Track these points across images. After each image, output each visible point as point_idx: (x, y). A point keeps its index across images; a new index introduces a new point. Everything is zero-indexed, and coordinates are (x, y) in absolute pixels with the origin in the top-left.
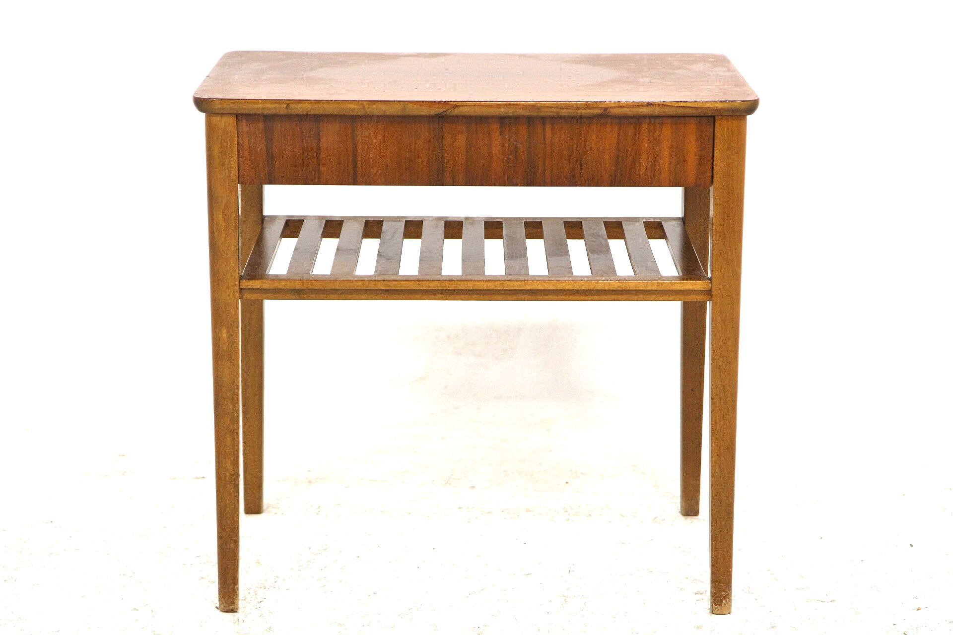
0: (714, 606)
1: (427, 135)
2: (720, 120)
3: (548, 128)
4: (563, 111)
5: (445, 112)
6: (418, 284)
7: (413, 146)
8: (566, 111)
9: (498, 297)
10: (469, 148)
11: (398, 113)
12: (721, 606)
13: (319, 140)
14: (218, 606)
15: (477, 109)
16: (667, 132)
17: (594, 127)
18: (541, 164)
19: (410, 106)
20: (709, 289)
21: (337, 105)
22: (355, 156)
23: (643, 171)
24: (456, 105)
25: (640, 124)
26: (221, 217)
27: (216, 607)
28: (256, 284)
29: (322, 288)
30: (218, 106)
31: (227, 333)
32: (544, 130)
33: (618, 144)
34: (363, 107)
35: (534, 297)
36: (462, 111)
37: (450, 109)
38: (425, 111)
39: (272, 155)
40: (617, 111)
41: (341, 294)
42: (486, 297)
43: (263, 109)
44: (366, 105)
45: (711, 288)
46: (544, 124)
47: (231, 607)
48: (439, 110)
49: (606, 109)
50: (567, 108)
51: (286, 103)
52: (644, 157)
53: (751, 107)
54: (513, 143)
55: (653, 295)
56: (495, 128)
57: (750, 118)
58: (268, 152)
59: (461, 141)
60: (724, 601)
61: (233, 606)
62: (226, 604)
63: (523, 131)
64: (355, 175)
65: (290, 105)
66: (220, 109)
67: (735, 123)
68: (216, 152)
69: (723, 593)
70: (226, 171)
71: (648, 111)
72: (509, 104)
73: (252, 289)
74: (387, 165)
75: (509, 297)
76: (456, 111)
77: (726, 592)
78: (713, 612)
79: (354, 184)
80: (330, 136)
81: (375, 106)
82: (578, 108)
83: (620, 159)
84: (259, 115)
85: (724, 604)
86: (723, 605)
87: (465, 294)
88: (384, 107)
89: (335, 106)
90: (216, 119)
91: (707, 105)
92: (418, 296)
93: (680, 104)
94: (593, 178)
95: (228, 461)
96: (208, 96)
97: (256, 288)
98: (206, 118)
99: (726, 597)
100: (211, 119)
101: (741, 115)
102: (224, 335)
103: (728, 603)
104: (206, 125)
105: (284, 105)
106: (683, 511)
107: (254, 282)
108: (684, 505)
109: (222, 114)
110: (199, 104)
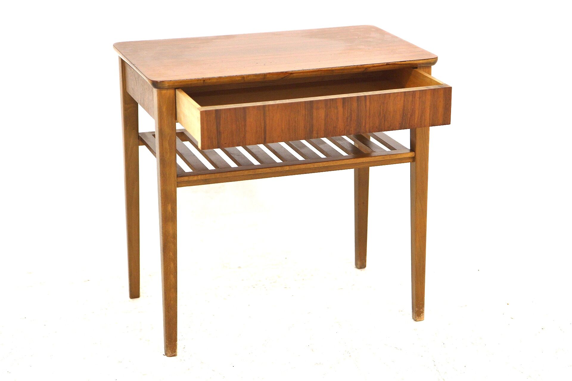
5: (285, 77)
10: (326, 116)
11: (261, 80)
14: (164, 353)
15: (302, 74)
19: (268, 76)
22: (265, 127)
24: (291, 73)
26: (167, 145)
27: (164, 355)
31: (171, 207)
33: (404, 106)
36: (294, 76)
37: (289, 75)
38: (275, 78)
39: (220, 132)
40: (371, 69)
43: (191, 84)
44: (245, 77)
45: (415, 155)
49: (366, 68)
50: (347, 69)
52: (417, 112)
53: (434, 61)
58: (217, 130)
59: (322, 113)
60: (422, 314)
61: (175, 353)
62: (171, 352)
65: (205, 81)
66: (168, 86)
67: (427, 69)
69: (421, 310)
70: (170, 120)
74: (282, 130)
76: (291, 76)
81: (250, 78)
82: (352, 69)
83: (405, 115)
85: (422, 315)
88: (255, 78)
89: (229, 79)
90: (164, 92)
91: (416, 62)
93: (402, 63)
94: (391, 126)
95: (172, 276)
96: (159, 79)
97: (185, 180)
98: (157, 91)
99: (423, 312)
100: (161, 92)
101: (429, 65)
102: (169, 208)
103: (423, 314)
104: (158, 95)
105: (202, 81)
106: (358, 267)
107: (184, 177)
108: (359, 263)
109: (167, 89)
110: (155, 84)
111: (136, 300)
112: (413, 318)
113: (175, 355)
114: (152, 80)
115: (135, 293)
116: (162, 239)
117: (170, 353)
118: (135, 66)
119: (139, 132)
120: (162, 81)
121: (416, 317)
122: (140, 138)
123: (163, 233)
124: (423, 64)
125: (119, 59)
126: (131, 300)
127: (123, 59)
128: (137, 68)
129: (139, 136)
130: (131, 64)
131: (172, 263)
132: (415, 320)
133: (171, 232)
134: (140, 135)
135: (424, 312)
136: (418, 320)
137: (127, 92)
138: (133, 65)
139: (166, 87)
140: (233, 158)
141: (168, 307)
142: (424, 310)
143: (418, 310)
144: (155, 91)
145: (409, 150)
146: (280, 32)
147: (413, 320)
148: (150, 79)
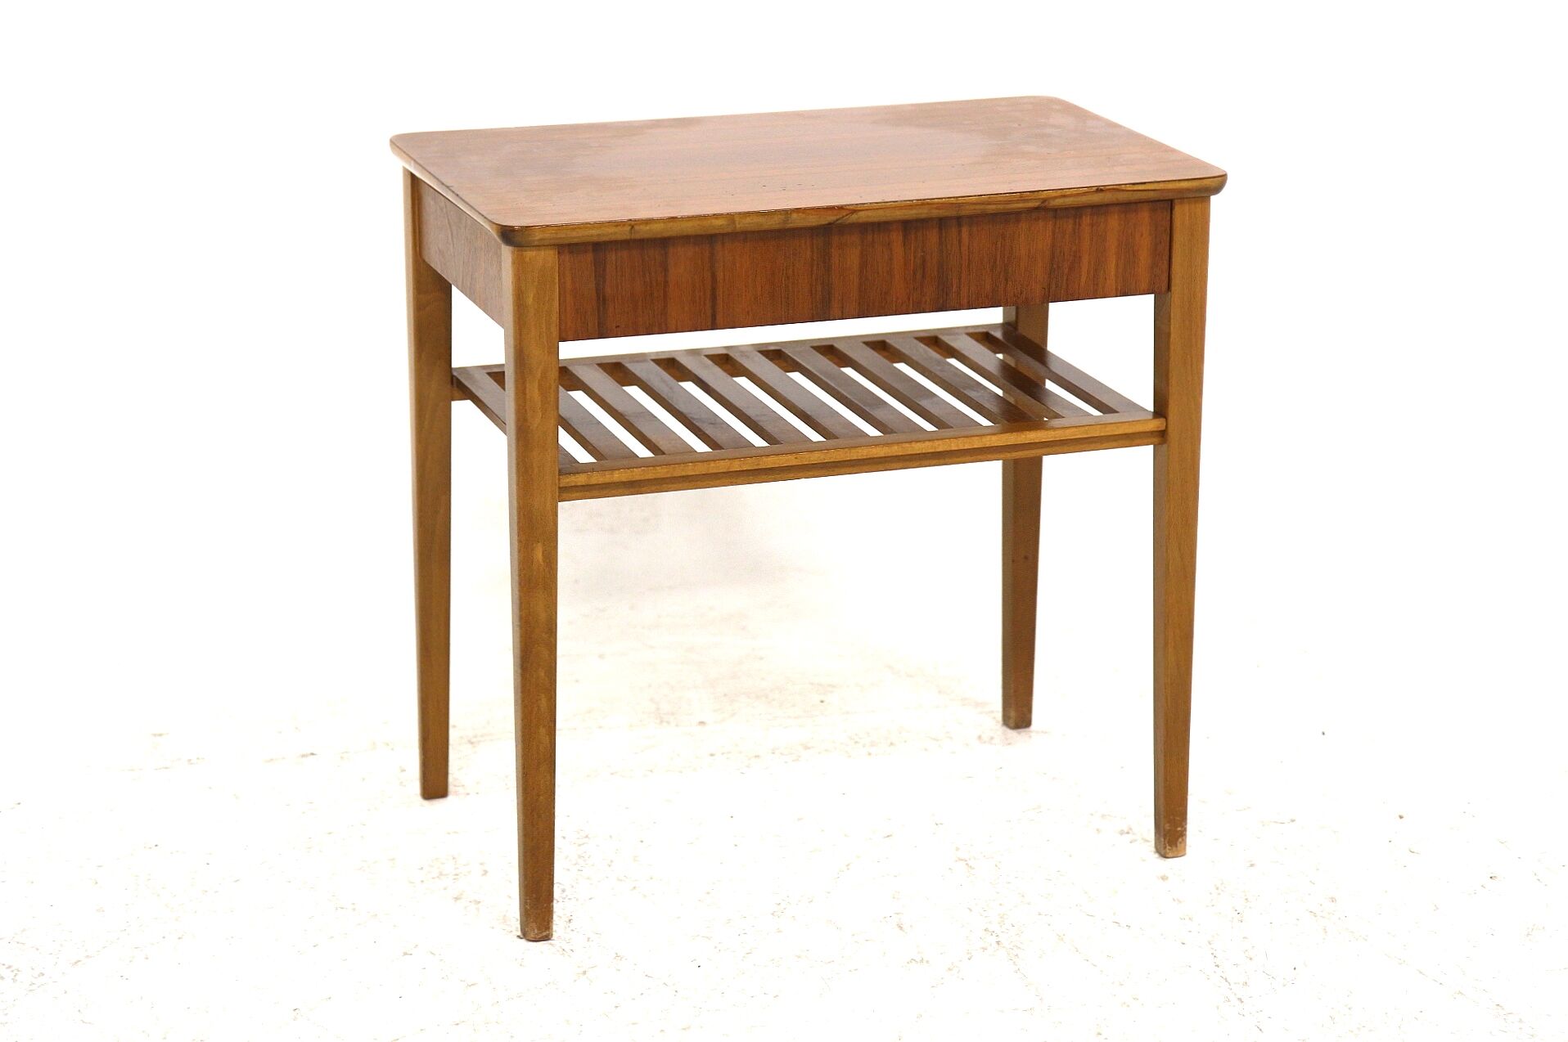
0: (1168, 847)
1: (809, 253)
2: (1181, 203)
3: (965, 230)
4: (990, 207)
5: (837, 220)
6: (796, 458)
7: (791, 270)
8: (994, 207)
9: (895, 465)
10: (863, 265)
11: (777, 227)
12: (1176, 846)
13: (666, 270)
14: (519, 933)
15: (881, 212)
16: (1114, 222)
17: (1023, 225)
18: (955, 281)
19: (795, 216)
20: (1163, 428)
21: (698, 222)
23: (1083, 279)
24: (853, 210)
25: (1081, 217)
26: (536, 391)
27: (518, 936)
28: (580, 479)
29: (669, 476)
30: (538, 236)
31: (543, 553)
32: (960, 232)
33: (1053, 246)
34: (733, 222)
35: (942, 461)
36: (862, 217)
37: (847, 215)
38: (813, 221)
39: (604, 297)
40: (1058, 202)
41: (690, 482)
42: (881, 467)
43: (599, 235)
44: (737, 219)
45: (1167, 427)
46: (960, 225)
47: (544, 934)
48: (831, 218)
49: (1044, 200)
50: (999, 203)
51: (630, 225)
52: (1085, 260)
53: (1217, 183)
54: (920, 254)
55: (1092, 443)
56: (896, 237)
57: (1213, 198)
58: (598, 294)
59: (853, 258)
60: (1180, 840)
61: (547, 932)
63: (933, 236)
64: (714, 316)
65: (637, 228)
66: (541, 240)
67: (1199, 206)
68: (530, 300)
69: (1179, 829)
70: (544, 326)
71: (1097, 198)
72: (923, 203)
73: (576, 486)
74: (756, 297)
75: (911, 464)
76: (854, 218)
77: (1182, 827)
78: (1164, 856)
79: (713, 328)
80: (682, 266)
81: (748, 220)
82: (1010, 202)
84: (585, 244)
85: (1180, 843)
86: (1178, 844)
87: (853, 466)
88: (761, 220)
89: (696, 223)
90: (530, 254)
91: (1170, 186)
92: (792, 475)
93: (1136, 188)
95: (543, 731)
96: (516, 222)
97: (579, 484)
98: (513, 253)
99: (1182, 834)
100: (522, 255)
101: (1206, 195)
102: (539, 554)
103: (1184, 841)
104: (514, 263)
105: (628, 228)
106: (1012, 724)
107: (577, 476)
108: (1013, 714)
109: (538, 247)
110: (508, 234)
111: (438, 804)
112: (1158, 851)
113: (547, 938)
114: (499, 225)
115: (435, 784)
116: (518, 635)
117: (536, 931)
118: (453, 192)
119: (454, 365)
120: (527, 227)
121: (1165, 848)
122: (455, 381)
123: (521, 618)
124: (1188, 190)
125: (405, 175)
126: (426, 803)
127: (418, 174)
128: (457, 195)
129: (453, 376)
130: (441, 186)
131: (543, 696)
132: (1162, 853)
133: (543, 616)
134: (455, 374)
135: (1185, 835)
136: (1170, 855)
137: (424, 261)
138: (448, 187)
139: (536, 243)
140: (700, 430)
141: (532, 811)
142: (1185, 830)
143: (1170, 830)
144: (507, 252)
145: (1151, 414)
146: (818, 111)
147: (1157, 855)
148: (494, 221)
